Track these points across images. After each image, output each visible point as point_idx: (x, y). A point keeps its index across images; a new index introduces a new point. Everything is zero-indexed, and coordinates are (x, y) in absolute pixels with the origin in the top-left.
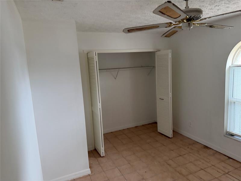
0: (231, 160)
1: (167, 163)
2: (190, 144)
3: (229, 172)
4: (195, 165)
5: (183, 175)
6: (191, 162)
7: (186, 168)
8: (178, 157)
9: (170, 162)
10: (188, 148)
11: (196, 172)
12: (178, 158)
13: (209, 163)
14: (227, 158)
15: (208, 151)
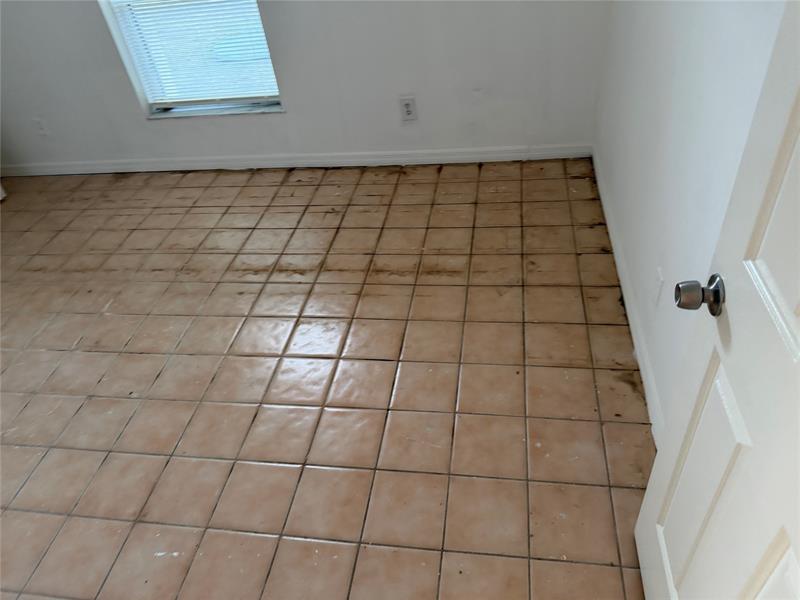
0: (190, 174)
1: (28, 270)
2: (73, 190)
3: (195, 203)
4: (113, 230)
5: (92, 270)
6: (99, 230)
7: (92, 250)
8: (55, 236)
9: (38, 261)
10: (72, 201)
11: (120, 245)
12: (55, 241)
13: (143, 208)
14: (181, 175)
15: (131, 181)
